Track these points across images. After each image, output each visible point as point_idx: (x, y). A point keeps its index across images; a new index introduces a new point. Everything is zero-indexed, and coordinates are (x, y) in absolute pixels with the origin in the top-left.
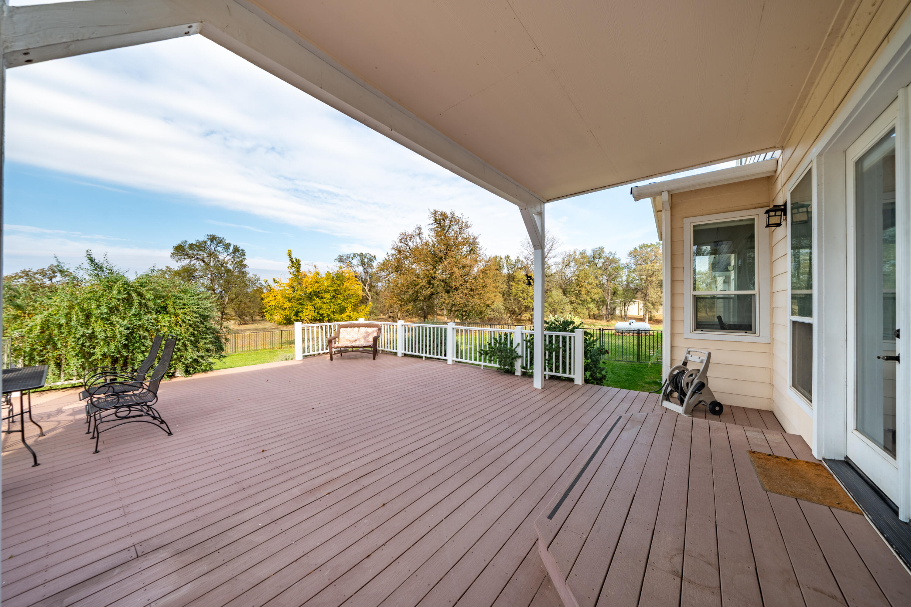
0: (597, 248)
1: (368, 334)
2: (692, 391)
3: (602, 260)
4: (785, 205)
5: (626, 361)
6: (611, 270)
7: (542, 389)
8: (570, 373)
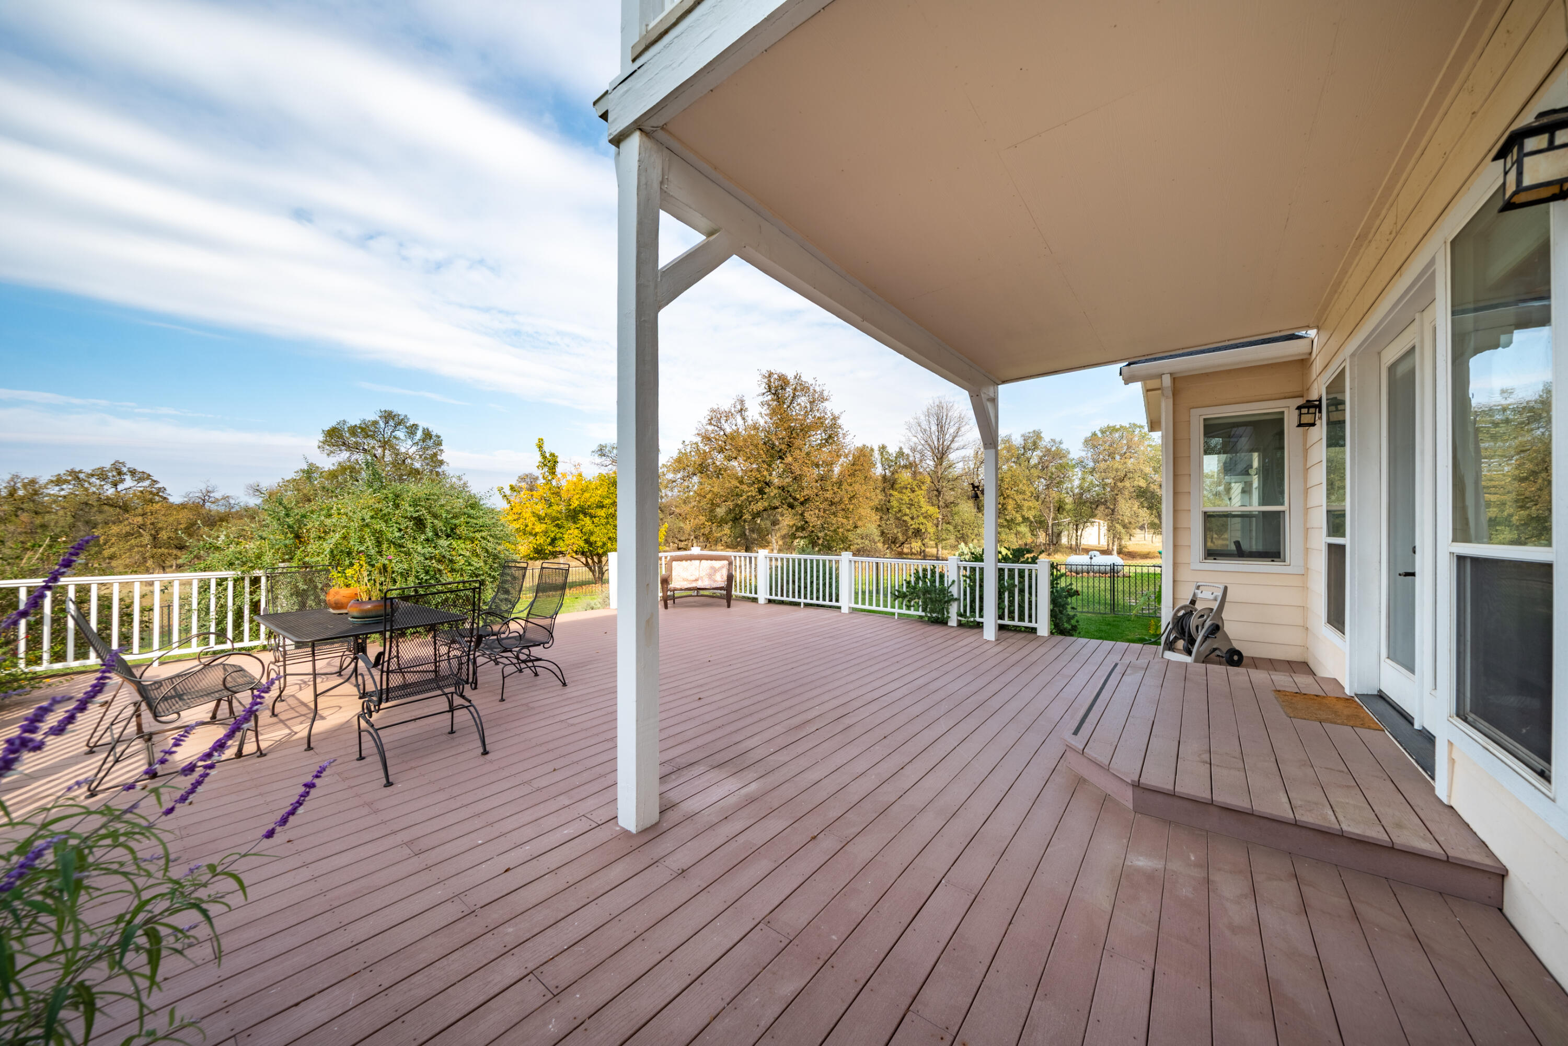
0: (1029, 433)
1: (715, 570)
2: (1204, 636)
3: (1038, 453)
4: (1320, 400)
5: (1093, 613)
6: (1054, 470)
7: (997, 640)
8: (1030, 621)
